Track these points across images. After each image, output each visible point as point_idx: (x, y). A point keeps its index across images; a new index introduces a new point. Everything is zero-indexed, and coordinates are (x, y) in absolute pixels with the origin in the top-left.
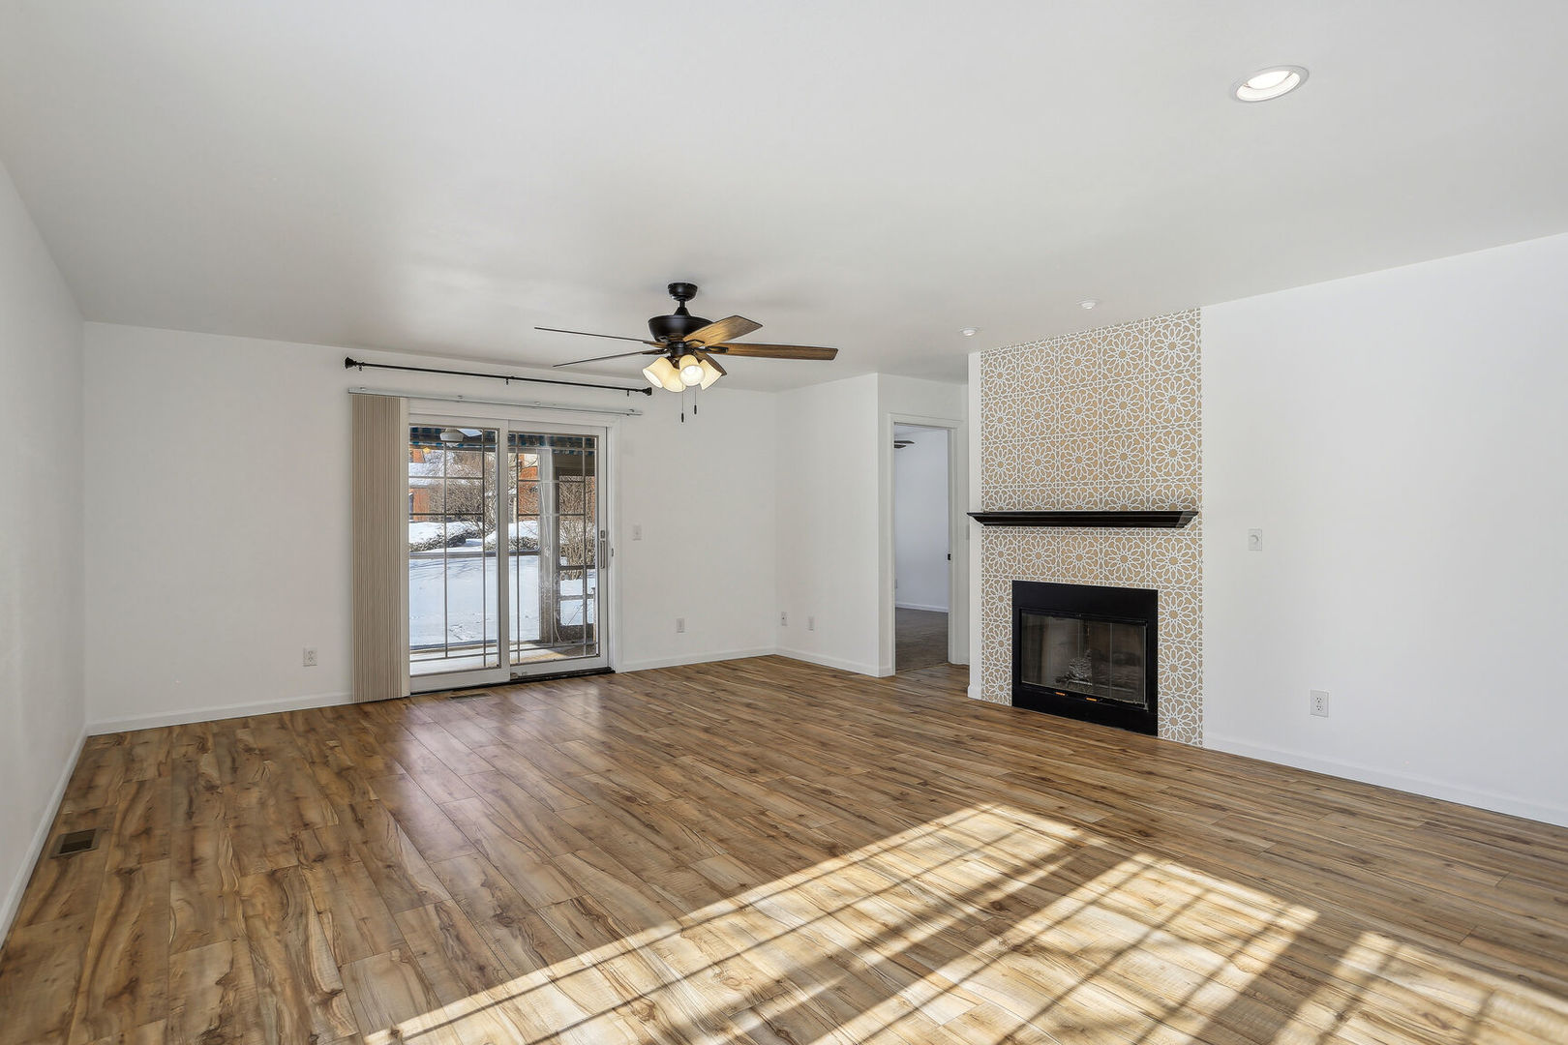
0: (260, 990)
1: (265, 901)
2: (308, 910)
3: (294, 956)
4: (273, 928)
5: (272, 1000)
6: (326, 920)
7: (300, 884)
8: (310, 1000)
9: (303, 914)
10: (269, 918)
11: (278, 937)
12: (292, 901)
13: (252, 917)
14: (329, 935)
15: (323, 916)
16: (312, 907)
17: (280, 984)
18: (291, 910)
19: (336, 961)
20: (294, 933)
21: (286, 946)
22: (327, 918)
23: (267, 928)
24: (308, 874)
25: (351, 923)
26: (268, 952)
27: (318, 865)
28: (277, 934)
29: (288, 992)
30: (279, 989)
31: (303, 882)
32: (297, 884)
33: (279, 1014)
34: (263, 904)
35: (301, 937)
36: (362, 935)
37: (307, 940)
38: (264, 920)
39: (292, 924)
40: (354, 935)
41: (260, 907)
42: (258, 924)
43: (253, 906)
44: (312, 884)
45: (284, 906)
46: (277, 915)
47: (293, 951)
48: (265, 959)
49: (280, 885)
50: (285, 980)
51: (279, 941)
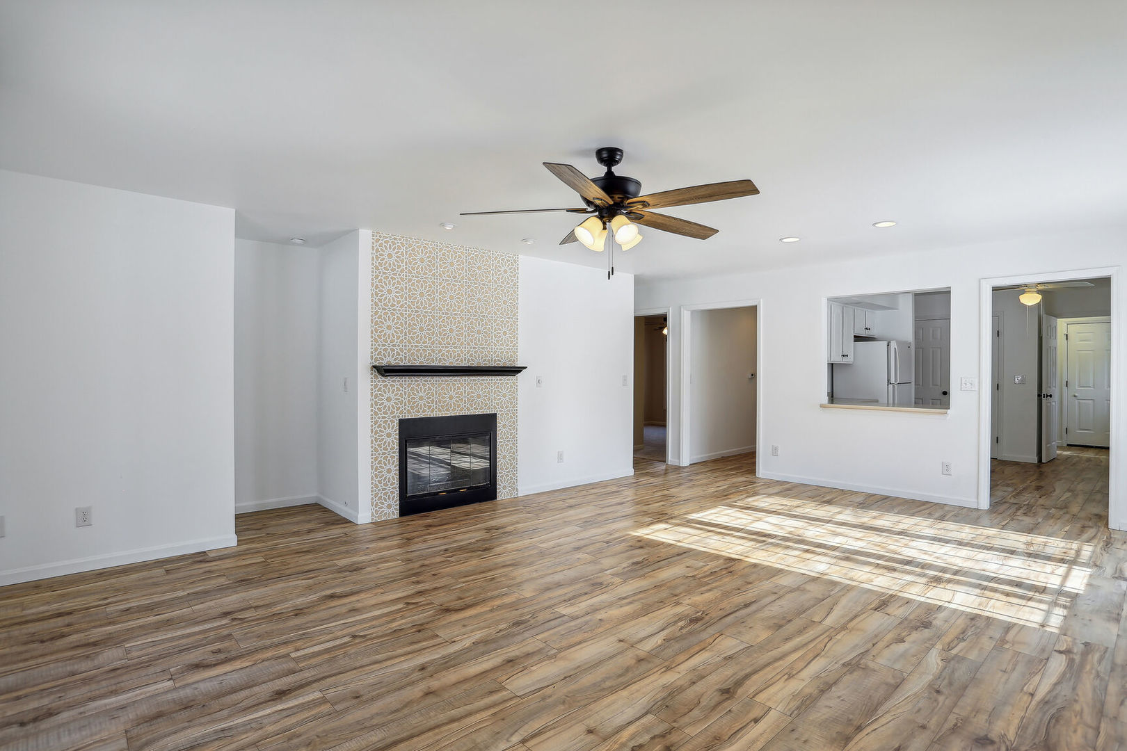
0: (1107, 678)
1: (1071, 734)
2: (1039, 703)
3: (1073, 680)
4: (1077, 707)
5: (1101, 669)
6: (1032, 687)
7: (1027, 728)
8: (1077, 658)
9: (1045, 702)
10: (1076, 716)
11: (1077, 698)
12: (1047, 717)
13: (1091, 727)
14: (1037, 678)
15: (1031, 691)
16: (1034, 703)
17: (1091, 673)
18: (1053, 711)
19: (1046, 664)
20: (1063, 693)
21: (1074, 689)
22: (1029, 688)
23: (1082, 710)
24: (1011, 735)
25: (1015, 675)
26: (1090, 695)
27: (993, 736)
28: (1076, 701)
29: (1088, 667)
30: (1094, 671)
31: (1022, 728)
32: (1030, 730)
33: (1100, 661)
34: (1075, 731)
35: (1059, 688)
36: (1016, 665)
37: (1056, 684)
38: (1081, 717)
39: (1059, 701)
40: (1020, 668)
41: (1080, 732)
42: (1088, 718)
43: (1085, 737)
44: (1016, 722)
45: (1056, 718)
46: (1067, 714)
47: (1072, 683)
48: (1094, 690)
49: (1046, 740)
50: (1086, 673)
51: (1077, 695)
